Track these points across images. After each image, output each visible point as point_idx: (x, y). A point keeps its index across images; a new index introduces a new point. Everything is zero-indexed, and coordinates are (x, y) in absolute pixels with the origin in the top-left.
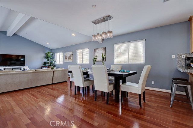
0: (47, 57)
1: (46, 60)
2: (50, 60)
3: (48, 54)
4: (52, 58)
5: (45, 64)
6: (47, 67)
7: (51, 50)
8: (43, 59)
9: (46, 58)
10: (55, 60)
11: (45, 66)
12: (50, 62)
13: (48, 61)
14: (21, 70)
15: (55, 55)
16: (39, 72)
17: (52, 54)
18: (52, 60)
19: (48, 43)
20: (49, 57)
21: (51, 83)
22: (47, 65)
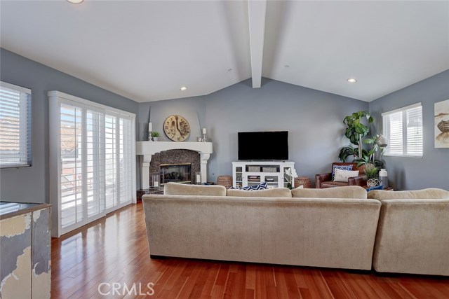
0: (351, 132)
1: (346, 143)
2: (360, 142)
3: (353, 122)
4: (370, 135)
5: (344, 153)
6: (351, 167)
7: (365, 104)
8: (338, 139)
9: (346, 134)
10: (383, 140)
11: (344, 164)
12: (361, 147)
13: (355, 146)
14: (278, 170)
15: (380, 120)
16: (304, 204)
17: (368, 117)
18: (370, 141)
19: (352, 80)
20: (358, 130)
21: (369, 268)
22: (351, 158)
